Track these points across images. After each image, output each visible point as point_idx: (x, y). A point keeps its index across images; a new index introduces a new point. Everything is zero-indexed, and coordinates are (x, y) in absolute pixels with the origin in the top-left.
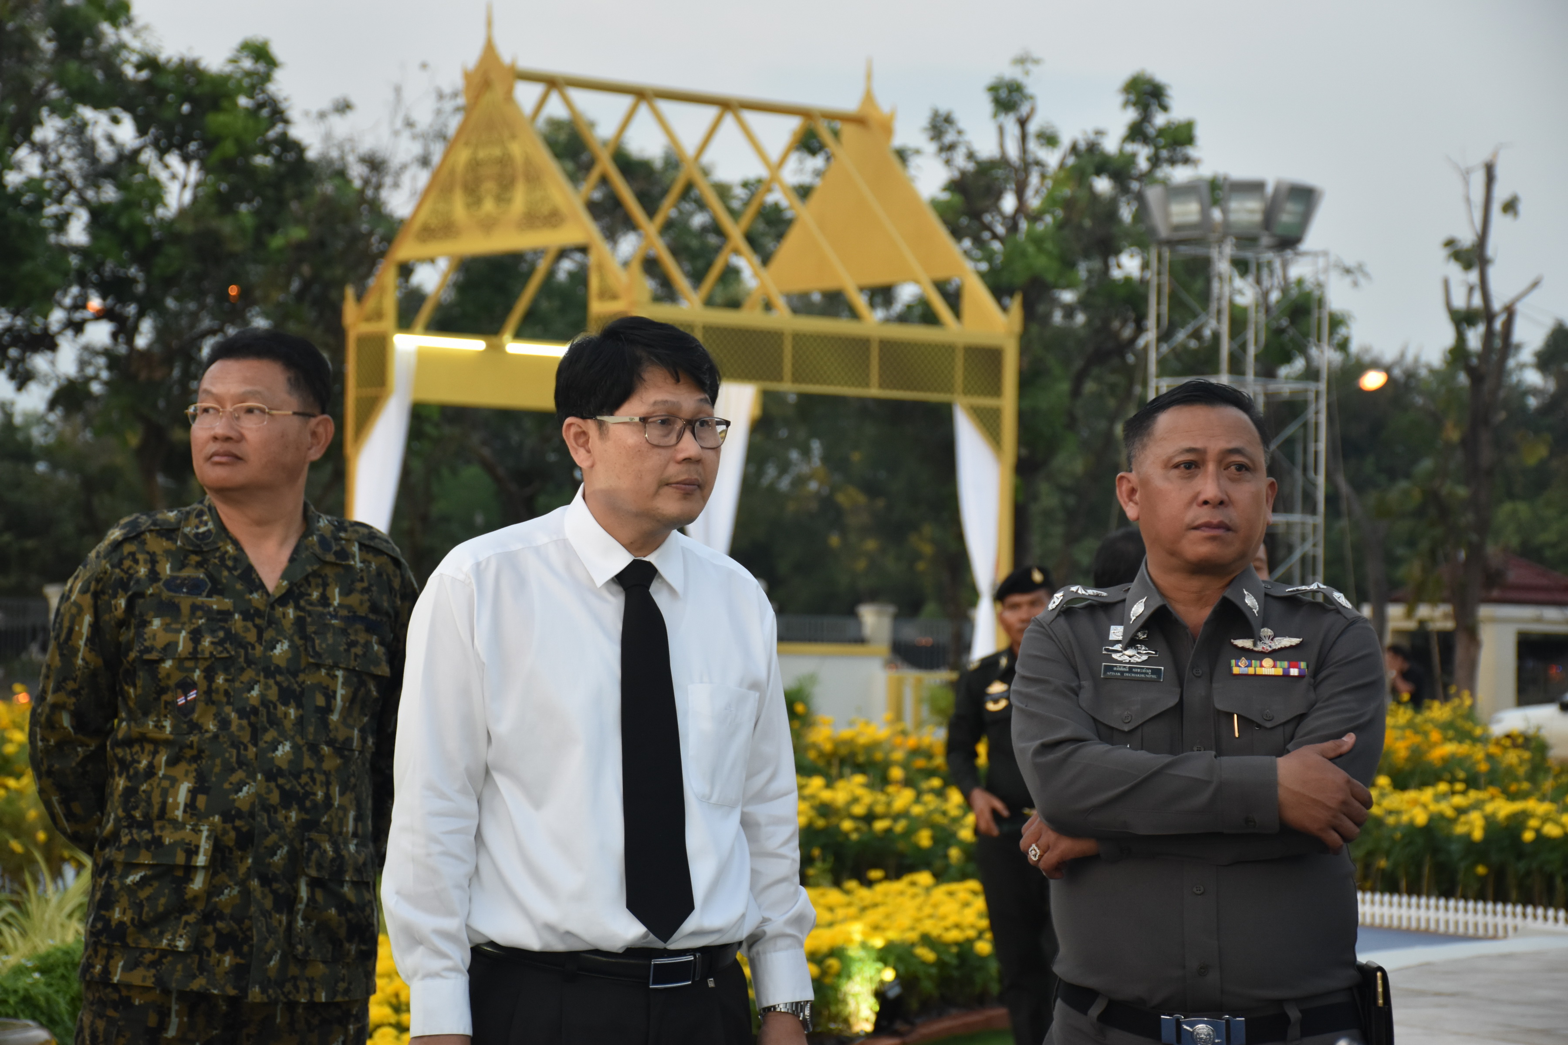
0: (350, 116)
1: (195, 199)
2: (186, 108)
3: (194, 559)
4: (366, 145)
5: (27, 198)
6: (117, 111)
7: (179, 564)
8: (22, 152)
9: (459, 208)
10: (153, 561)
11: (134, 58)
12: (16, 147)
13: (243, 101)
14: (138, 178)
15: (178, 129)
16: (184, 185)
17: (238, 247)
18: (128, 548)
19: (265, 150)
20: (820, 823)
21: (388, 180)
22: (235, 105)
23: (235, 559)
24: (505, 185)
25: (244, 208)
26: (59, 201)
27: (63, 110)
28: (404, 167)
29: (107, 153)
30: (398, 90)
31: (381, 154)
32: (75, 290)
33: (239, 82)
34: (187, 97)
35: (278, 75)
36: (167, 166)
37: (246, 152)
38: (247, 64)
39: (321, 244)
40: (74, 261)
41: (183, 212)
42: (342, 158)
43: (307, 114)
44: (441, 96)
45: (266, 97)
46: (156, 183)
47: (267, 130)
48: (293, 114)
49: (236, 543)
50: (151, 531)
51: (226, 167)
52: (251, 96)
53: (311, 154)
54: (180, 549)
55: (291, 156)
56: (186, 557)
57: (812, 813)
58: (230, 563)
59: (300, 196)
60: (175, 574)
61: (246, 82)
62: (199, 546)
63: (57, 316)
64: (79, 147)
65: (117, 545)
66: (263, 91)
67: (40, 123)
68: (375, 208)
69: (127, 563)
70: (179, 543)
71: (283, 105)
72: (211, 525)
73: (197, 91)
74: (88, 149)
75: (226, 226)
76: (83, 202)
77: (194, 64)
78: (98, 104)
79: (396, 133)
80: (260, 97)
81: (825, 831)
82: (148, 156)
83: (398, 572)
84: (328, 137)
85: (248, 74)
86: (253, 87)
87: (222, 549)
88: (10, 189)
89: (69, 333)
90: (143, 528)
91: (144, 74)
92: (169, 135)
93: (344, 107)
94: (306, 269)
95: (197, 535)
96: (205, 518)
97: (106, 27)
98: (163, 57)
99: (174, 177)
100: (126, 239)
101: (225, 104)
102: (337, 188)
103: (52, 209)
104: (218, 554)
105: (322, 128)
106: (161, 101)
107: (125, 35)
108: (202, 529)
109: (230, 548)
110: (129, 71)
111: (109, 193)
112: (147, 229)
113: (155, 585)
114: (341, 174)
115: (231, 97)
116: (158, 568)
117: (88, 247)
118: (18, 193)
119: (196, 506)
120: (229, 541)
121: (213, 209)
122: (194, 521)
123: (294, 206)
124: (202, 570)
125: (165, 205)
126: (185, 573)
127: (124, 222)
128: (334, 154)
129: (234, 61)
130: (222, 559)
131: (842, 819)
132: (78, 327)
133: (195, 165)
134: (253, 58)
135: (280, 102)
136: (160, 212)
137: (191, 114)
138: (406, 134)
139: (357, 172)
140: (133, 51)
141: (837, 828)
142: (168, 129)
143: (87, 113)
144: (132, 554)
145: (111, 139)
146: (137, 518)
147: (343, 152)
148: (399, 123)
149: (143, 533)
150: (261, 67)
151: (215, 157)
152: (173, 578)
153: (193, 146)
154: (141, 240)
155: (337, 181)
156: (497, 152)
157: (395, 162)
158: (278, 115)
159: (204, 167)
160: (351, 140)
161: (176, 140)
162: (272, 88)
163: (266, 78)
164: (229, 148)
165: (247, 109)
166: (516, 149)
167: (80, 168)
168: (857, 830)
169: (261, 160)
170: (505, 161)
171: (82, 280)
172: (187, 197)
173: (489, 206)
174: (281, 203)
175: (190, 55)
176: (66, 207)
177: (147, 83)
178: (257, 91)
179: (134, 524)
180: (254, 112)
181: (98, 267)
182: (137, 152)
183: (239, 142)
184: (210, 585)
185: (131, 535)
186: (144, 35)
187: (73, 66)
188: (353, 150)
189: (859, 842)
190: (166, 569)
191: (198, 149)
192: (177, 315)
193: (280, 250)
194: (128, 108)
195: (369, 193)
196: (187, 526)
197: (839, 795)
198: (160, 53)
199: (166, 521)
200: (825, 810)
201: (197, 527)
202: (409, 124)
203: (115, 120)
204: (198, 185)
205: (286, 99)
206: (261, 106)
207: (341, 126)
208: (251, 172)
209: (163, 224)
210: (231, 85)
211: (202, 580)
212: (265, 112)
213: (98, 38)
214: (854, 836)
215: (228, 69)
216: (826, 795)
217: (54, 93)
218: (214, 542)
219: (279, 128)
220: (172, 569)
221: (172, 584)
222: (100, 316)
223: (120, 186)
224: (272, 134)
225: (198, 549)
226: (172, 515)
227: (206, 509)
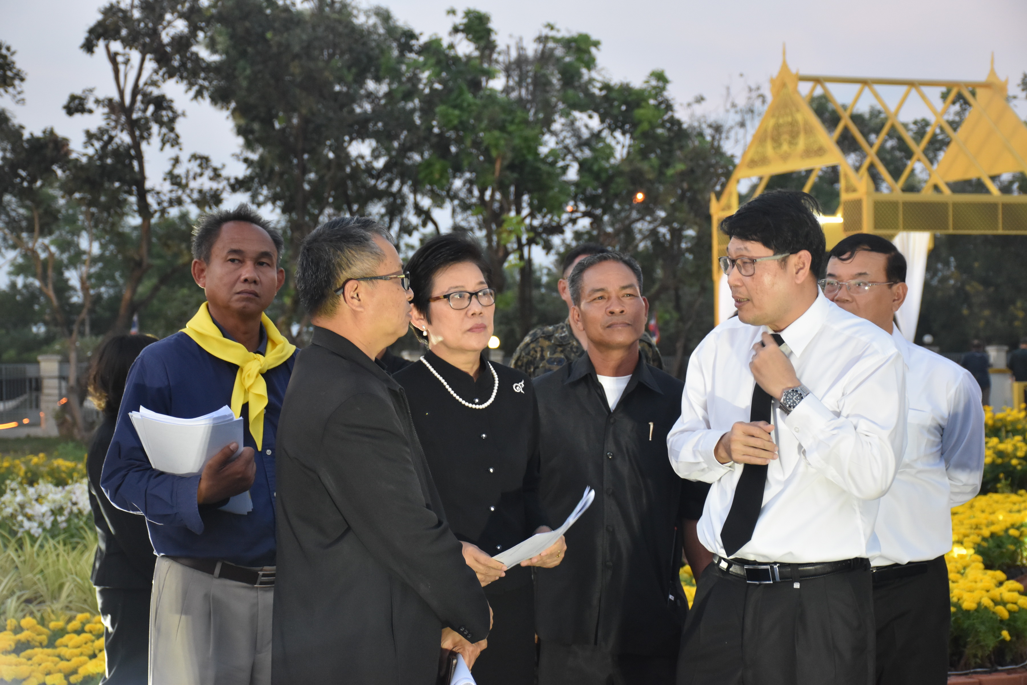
0: (704, 104)
1: (629, 153)
2: (624, 108)
3: (559, 349)
4: (712, 119)
5: (550, 159)
6: (590, 112)
7: (554, 352)
8: (547, 137)
9: (769, 149)
10: (542, 350)
11: (598, 85)
12: (543, 134)
13: (652, 102)
14: (601, 145)
15: (621, 118)
16: (623, 146)
17: (651, 176)
18: (532, 346)
19: (663, 125)
20: (999, 461)
21: (724, 135)
22: (648, 104)
23: (577, 348)
24: (794, 136)
25: (652, 156)
26: (564, 159)
27: (566, 114)
28: (731, 128)
29: (585, 134)
30: (728, 89)
31: (720, 122)
32: (572, 203)
33: (650, 92)
34: (625, 103)
35: (669, 87)
36: (615, 138)
37: (653, 127)
38: (654, 83)
39: (692, 171)
40: (573, 188)
41: (623, 161)
42: (700, 126)
43: (681, 105)
44: (750, 90)
45: (663, 99)
46: (609, 147)
47: (664, 115)
48: (676, 107)
49: (577, 341)
50: (541, 337)
51: (645, 135)
52: (655, 98)
53: (685, 126)
54: (554, 344)
55: (676, 128)
56: (556, 348)
57: (994, 456)
58: (575, 350)
59: (681, 148)
60: (552, 356)
61: (653, 92)
62: (561, 342)
63: (565, 217)
64: (572, 132)
65: (528, 345)
66: (662, 96)
67: (554, 121)
68: (718, 151)
69: (532, 352)
70: (553, 341)
71: (672, 102)
72: (567, 333)
73: (629, 99)
74: (576, 133)
75: (645, 166)
76: (576, 159)
77: (627, 85)
78: (582, 109)
79: (727, 111)
80: (660, 99)
81: (1001, 465)
82: (605, 133)
83: (651, 349)
84: (692, 116)
85: (654, 88)
86: (656, 94)
87: (572, 344)
88: (542, 156)
89: (570, 225)
90: (538, 336)
91: (604, 93)
92: (615, 123)
93: (700, 100)
94: (685, 185)
95: (561, 337)
96: (565, 329)
97: (584, 71)
98: (612, 83)
99: (618, 143)
100: (597, 176)
101: (643, 104)
102: (700, 142)
103: (561, 164)
104: (569, 346)
105: (689, 111)
106: (611, 106)
107: (594, 74)
108: (563, 335)
109: (575, 343)
110: (596, 92)
111: (587, 153)
112: (606, 170)
113: (543, 362)
114: (701, 135)
115: (645, 100)
116: (544, 354)
117: (578, 181)
118: (547, 156)
119: (561, 324)
120: (574, 340)
121: (639, 158)
122: (560, 331)
123: (678, 153)
124: (563, 354)
125: (615, 158)
126: (556, 356)
127: (595, 168)
128: (696, 124)
129: (647, 82)
130: (571, 348)
131: (1011, 459)
132: (574, 221)
133: (628, 136)
134: (656, 79)
135: (670, 100)
136: (612, 161)
137: (626, 110)
138: (732, 111)
139: (708, 133)
140: (598, 81)
141: (1009, 463)
142: (615, 119)
143: (576, 114)
144: (534, 348)
145: (587, 126)
146: (536, 331)
147: (700, 123)
148: (728, 106)
149: (538, 338)
150: (661, 84)
151: (638, 133)
152: (551, 358)
153: (627, 127)
154: (604, 176)
155: (700, 138)
156: (789, 119)
157: (726, 126)
158: (669, 107)
159: (632, 137)
160: (704, 116)
161: (620, 124)
162: (666, 94)
163: (663, 89)
164: (645, 126)
165: (654, 105)
166: (799, 117)
167: (573, 142)
168: (1020, 464)
169: (660, 131)
170: (793, 124)
171: (575, 198)
172: (625, 151)
173: (785, 147)
174: (671, 152)
175: (625, 81)
176: (567, 162)
177: (605, 97)
178: (658, 96)
179: (535, 335)
180: (657, 107)
181: (583, 193)
182: (600, 132)
183: (650, 123)
184: (566, 360)
185: (534, 340)
186: (603, 72)
187: (570, 92)
188: (705, 122)
189: (1021, 470)
190: (548, 354)
191: (630, 128)
192: (619, 212)
193: (672, 176)
194: (596, 110)
195: (716, 143)
196: (557, 333)
197: (1007, 446)
198: (610, 81)
199: (548, 332)
200: (1000, 454)
201: (561, 334)
202: (734, 105)
203: (590, 117)
204: (630, 146)
205: (672, 99)
206: (660, 103)
207: (699, 110)
208: (656, 138)
209: (613, 167)
210: (646, 94)
211: (563, 359)
212: (663, 106)
213: (580, 75)
214: (1019, 467)
215: (644, 86)
216: (1001, 447)
217: (561, 106)
218: (568, 340)
219: (670, 114)
220: (550, 354)
221: (550, 361)
222: (585, 214)
223: (592, 149)
224: (666, 117)
225: (561, 344)
226: (551, 328)
227: (565, 326)
